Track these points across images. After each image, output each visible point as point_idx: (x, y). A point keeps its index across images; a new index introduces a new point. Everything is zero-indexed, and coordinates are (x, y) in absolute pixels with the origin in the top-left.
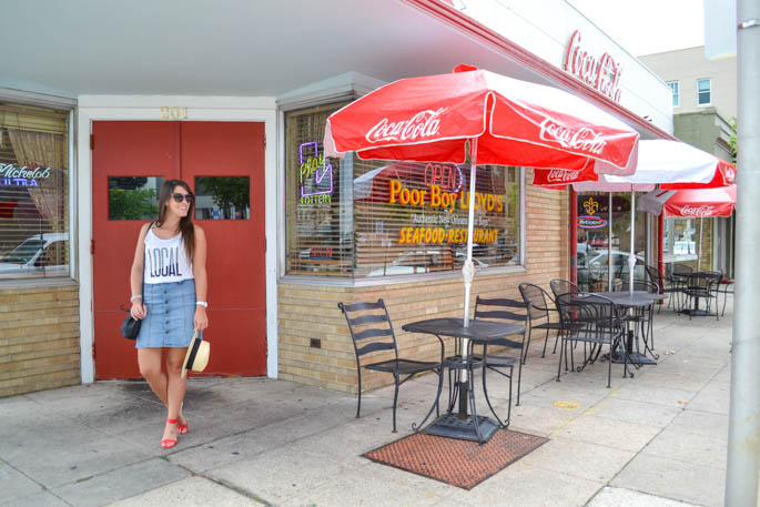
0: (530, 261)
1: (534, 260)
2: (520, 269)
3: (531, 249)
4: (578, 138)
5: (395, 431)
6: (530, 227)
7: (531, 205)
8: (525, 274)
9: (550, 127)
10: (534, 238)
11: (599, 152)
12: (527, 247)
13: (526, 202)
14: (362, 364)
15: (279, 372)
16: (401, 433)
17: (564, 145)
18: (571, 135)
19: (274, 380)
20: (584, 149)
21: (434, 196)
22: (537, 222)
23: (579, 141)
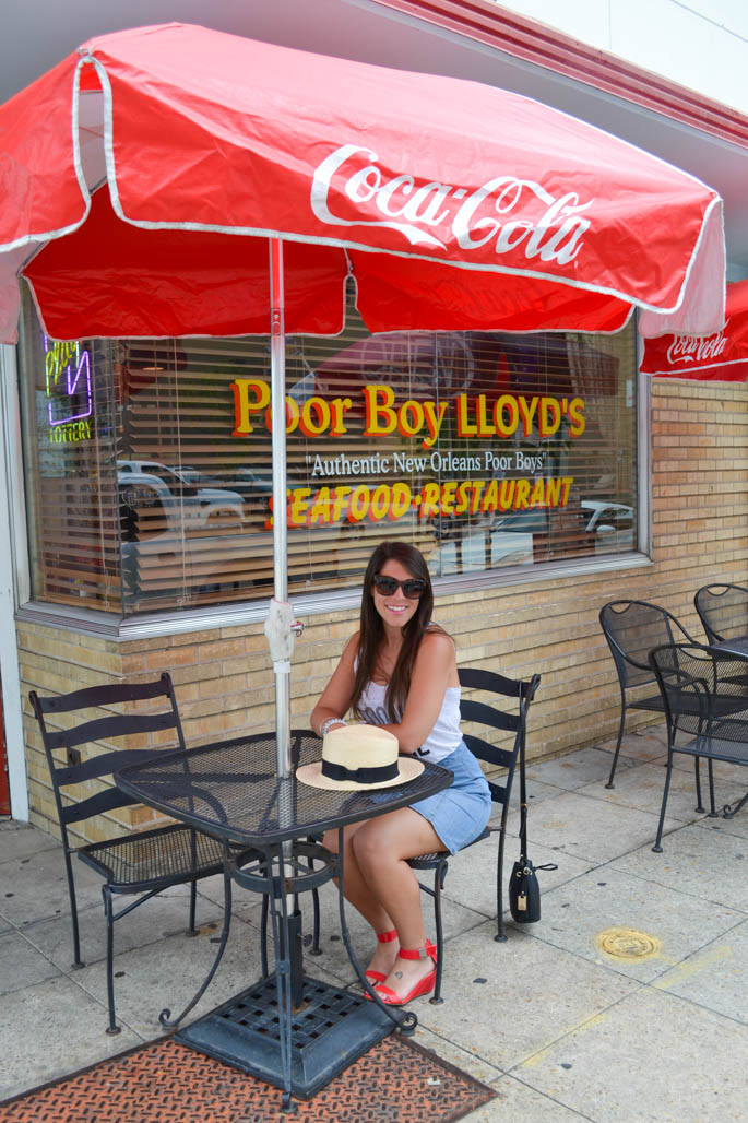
0: (662, 541)
1: (674, 540)
2: (636, 561)
3: (666, 516)
4: (478, 214)
5: (114, 1029)
6: (663, 466)
7: (664, 416)
8: (647, 572)
9: (359, 178)
10: (673, 491)
11: (564, 257)
12: (653, 512)
13: (651, 412)
14: (74, 843)
15: (32, 809)
16: (127, 1039)
17: (416, 237)
18: (451, 205)
19: (19, 826)
20: (503, 247)
21: (374, 409)
22: (684, 452)
23: (482, 223)
